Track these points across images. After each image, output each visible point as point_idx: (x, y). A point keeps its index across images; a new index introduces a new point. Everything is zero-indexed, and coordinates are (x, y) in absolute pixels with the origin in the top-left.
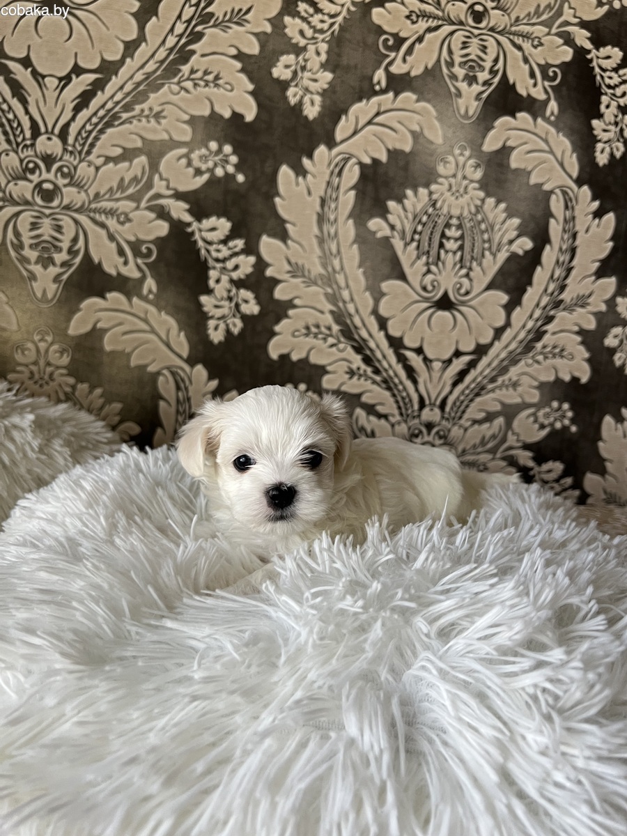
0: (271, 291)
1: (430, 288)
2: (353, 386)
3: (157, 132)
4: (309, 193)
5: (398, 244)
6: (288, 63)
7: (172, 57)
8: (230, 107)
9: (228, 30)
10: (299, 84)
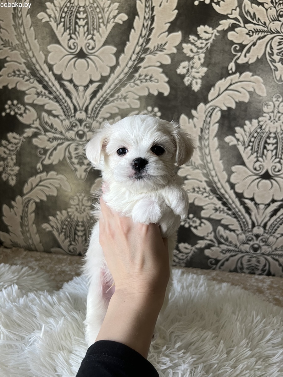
1: (258, 169)
2: (216, 216)
3: (124, 105)
4: (195, 127)
5: (241, 148)
6: (184, 66)
7: (131, 71)
8: (157, 90)
9: (156, 55)
10: (190, 75)
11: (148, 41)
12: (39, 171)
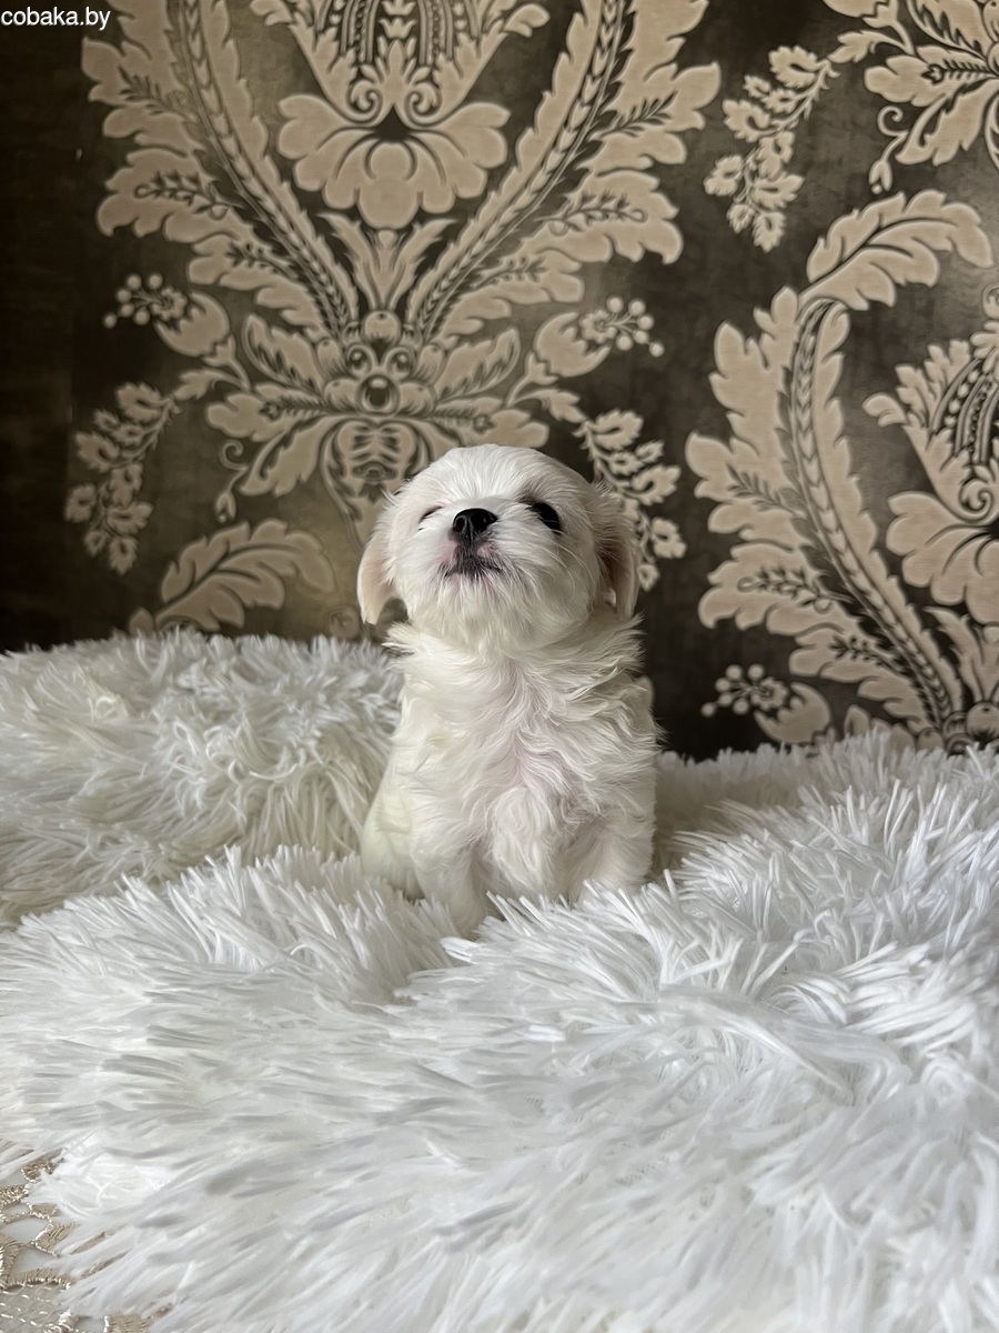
0: (704, 519)
1: (976, 503)
2: (844, 670)
3: (531, 292)
4: (766, 364)
5: (917, 434)
6: (731, 169)
7: (554, 182)
8: (641, 244)
9: (638, 133)
10: (748, 198)
11: (612, 90)
12: (222, 518)
